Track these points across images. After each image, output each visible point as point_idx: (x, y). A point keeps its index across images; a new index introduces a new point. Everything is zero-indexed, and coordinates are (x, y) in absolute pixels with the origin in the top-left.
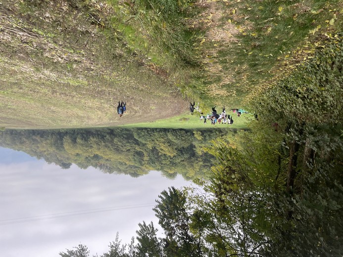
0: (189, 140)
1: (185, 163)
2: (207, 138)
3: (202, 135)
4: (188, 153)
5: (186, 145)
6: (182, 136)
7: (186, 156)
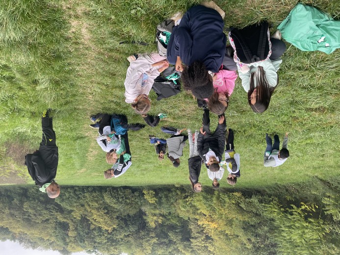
0: (137, 203)
1: (130, 239)
2: (164, 200)
3: (156, 195)
4: (135, 224)
5: (132, 212)
6: (126, 198)
7: (132, 229)
